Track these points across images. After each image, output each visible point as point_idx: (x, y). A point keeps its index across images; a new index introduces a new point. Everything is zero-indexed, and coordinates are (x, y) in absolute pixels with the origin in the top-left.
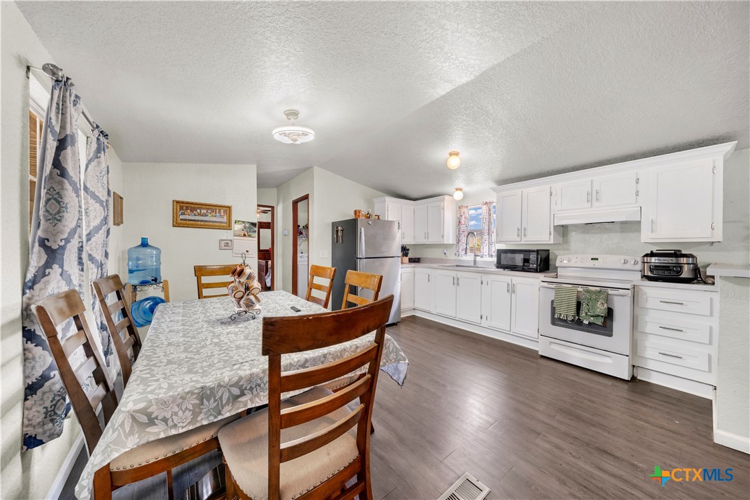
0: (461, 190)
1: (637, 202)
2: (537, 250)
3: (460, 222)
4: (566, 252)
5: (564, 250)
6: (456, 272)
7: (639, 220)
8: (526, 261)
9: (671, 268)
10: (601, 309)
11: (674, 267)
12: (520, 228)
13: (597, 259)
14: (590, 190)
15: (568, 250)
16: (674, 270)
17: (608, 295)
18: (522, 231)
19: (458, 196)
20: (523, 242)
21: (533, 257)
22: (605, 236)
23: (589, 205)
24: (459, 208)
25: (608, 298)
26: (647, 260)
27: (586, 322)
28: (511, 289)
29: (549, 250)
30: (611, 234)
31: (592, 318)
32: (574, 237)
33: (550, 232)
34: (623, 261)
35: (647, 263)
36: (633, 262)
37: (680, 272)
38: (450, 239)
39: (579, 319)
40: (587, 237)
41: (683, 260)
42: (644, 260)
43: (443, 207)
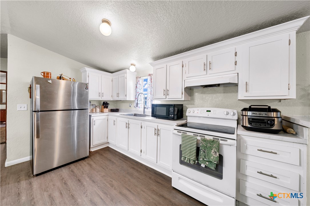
0: (134, 65)
1: (235, 70)
2: (174, 105)
3: (136, 87)
4: (192, 106)
5: (191, 104)
6: (128, 119)
7: (237, 83)
8: (168, 112)
9: (265, 121)
10: (214, 156)
11: (268, 120)
12: (165, 89)
13: (210, 111)
14: (206, 63)
15: (194, 104)
16: (268, 123)
17: (219, 144)
18: (166, 92)
19: (133, 69)
20: (167, 99)
21: (171, 109)
22: (215, 95)
23: (205, 72)
24: (136, 78)
25: (219, 148)
26: (245, 113)
27: (203, 165)
28: (157, 132)
29: (183, 105)
30: (218, 94)
31: (207, 163)
32: (197, 95)
33: (182, 92)
34: (226, 113)
35: (246, 116)
36: (232, 114)
37: (273, 125)
38: (131, 97)
39: (198, 163)
40: (204, 96)
41: (273, 114)
42: (243, 113)
43: (126, 77)
